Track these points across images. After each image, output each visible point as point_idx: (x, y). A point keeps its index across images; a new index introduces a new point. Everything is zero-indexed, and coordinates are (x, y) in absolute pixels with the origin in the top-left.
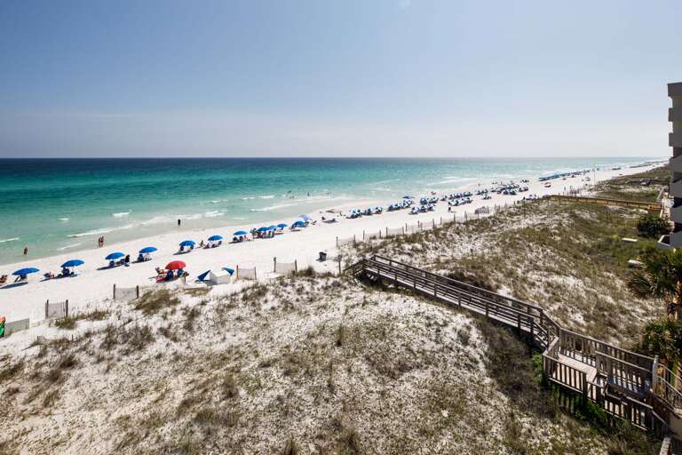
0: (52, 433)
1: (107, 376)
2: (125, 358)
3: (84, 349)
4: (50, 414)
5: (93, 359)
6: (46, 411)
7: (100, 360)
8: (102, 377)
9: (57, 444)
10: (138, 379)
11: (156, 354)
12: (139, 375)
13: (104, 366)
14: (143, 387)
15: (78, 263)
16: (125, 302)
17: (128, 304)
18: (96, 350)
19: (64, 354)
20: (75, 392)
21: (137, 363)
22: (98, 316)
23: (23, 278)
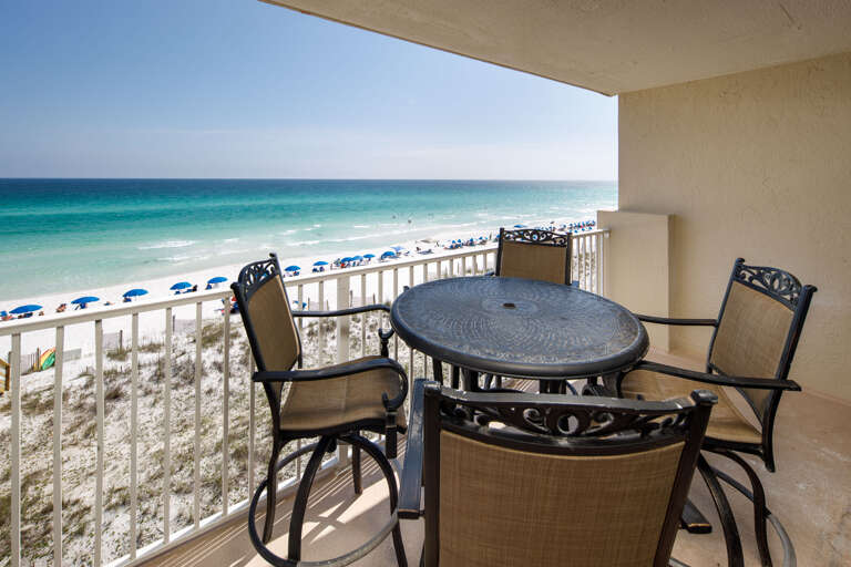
0: (88, 464)
1: (152, 410)
2: (174, 392)
4: (89, 445)
6: (86, 442)
7: (147, 393)
8: (147, 410)
10: (185, 413)
11: (208, 389)
12: (186, 410)
13: (150, 399)
14: (187, 422)
15: (142, 292)
16: (184, 334)
17: (188, 337)
18: (144, 383)
19: (111, 385)
20: (117, 424)
21: (185, 397)
22: (153, 348)
23: (83, 307)
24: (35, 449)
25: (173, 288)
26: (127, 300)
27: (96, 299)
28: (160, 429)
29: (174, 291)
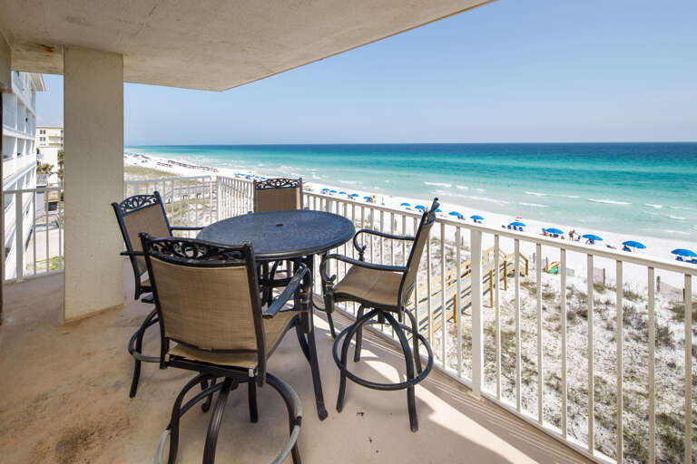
0: (551, 348)
1: (610, 344)
2: (634, 342)
3: (600, 312)
4: (557, 337)
5: (604, 324)
6: (556, 333)
7: (609, 328)
8: (605, 342)
9: (548, 355)
10: (637, 366)
11: (670, 361)
12: (640, 364)
13: (610, 334)
14: (636, 376)
15: (641, 246)
16: (667, 300)
17: (670, 303)
18: (609, 319)
19: (582, 305)
20: (580, 336)
21: (643, 354)
22: (629, 295)
23: (592, 242)
24: (529, 317)
25: (675, 252)
26: (625, 249)
27: (600, 239)
28: (610, 363)
29: (675, 256)
